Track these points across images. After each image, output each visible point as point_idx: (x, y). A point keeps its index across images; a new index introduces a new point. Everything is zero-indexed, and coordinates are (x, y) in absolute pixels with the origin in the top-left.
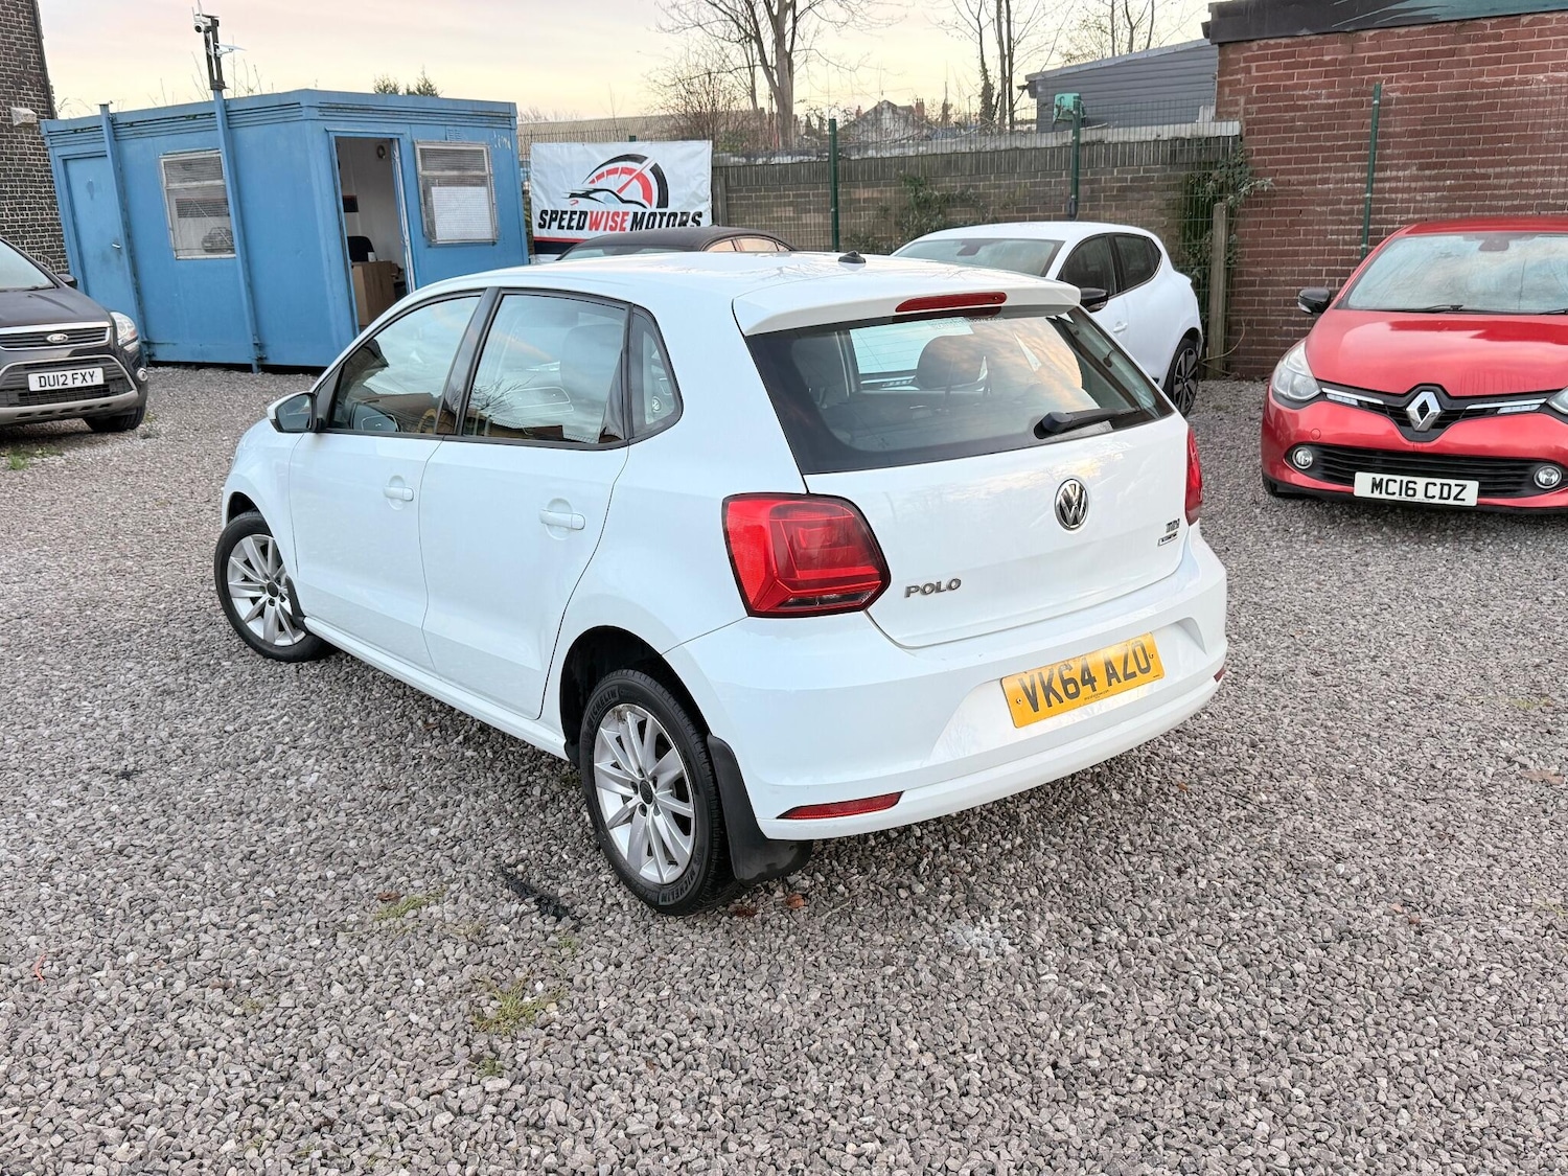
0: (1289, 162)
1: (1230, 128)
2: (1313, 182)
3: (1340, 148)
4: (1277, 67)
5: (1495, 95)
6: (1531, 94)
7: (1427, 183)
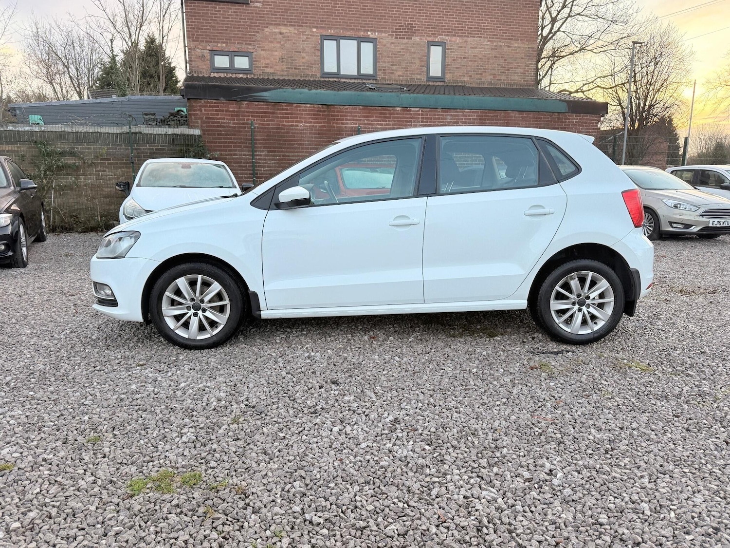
1: (196, 132)
2: (231, 155)
3: (240, 143)
4: (213, 110)
5: (289, 129)
6: (299, 130)
7: (271, 158)
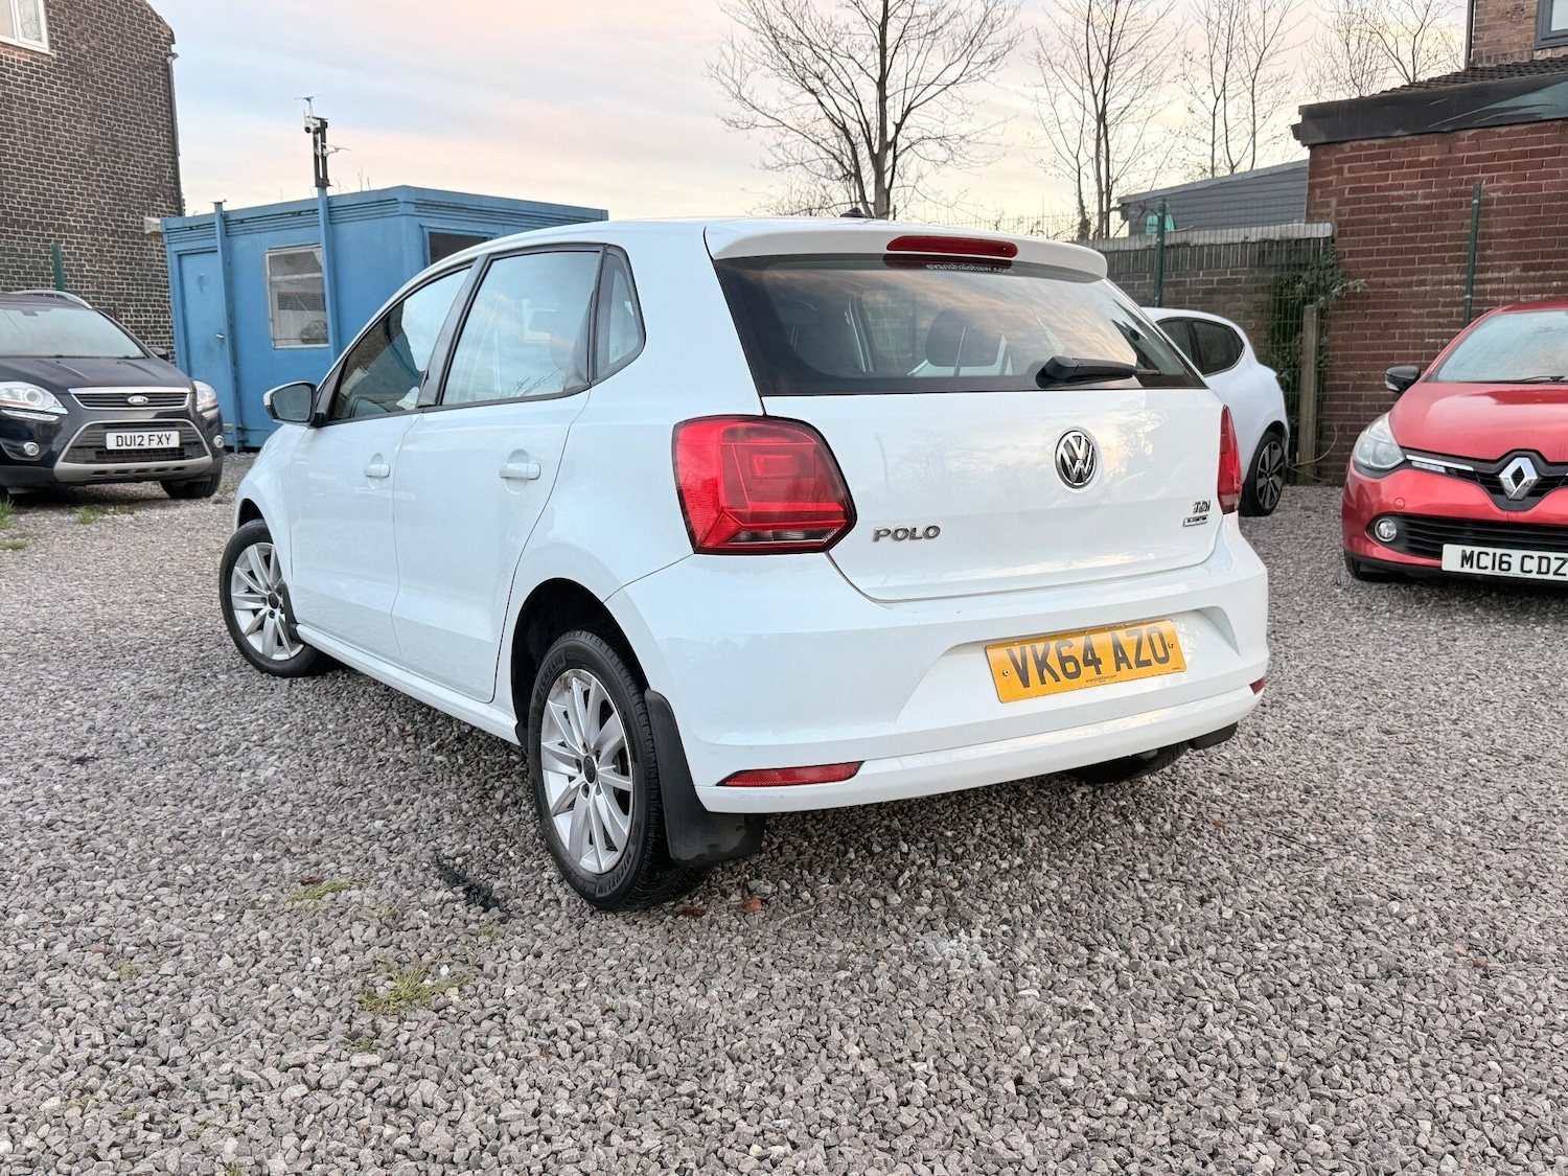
0: (1383, 263)
1: (1321, 230)
2: (1410, 284)
3: (1437, 250)
4: (1371, 168)
7: (1532, 285)
